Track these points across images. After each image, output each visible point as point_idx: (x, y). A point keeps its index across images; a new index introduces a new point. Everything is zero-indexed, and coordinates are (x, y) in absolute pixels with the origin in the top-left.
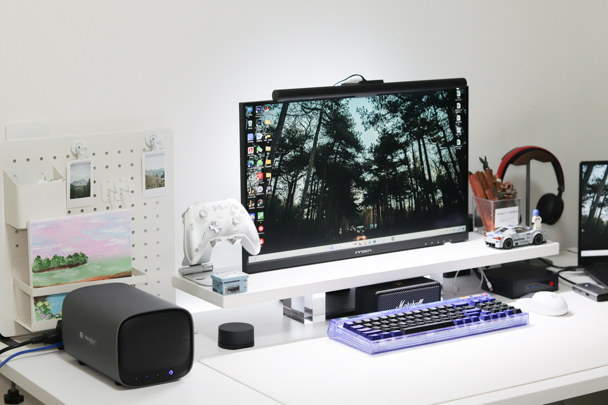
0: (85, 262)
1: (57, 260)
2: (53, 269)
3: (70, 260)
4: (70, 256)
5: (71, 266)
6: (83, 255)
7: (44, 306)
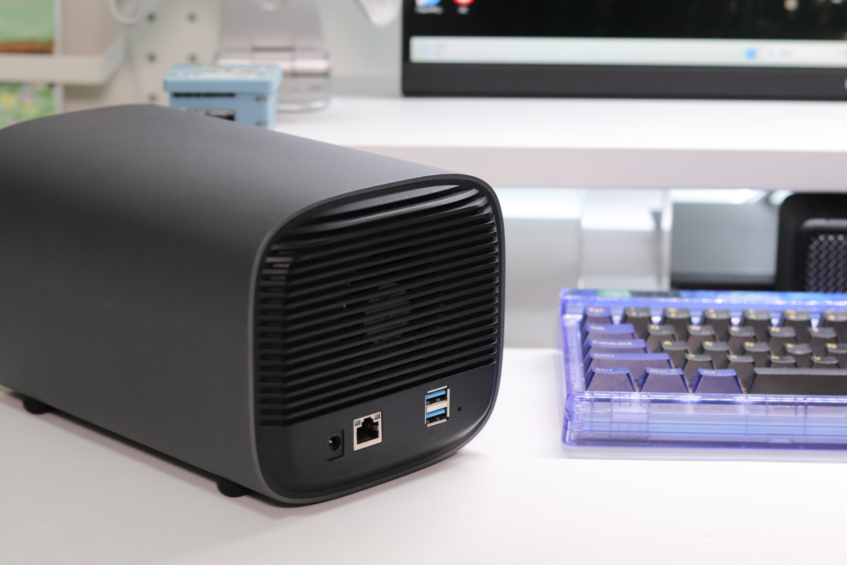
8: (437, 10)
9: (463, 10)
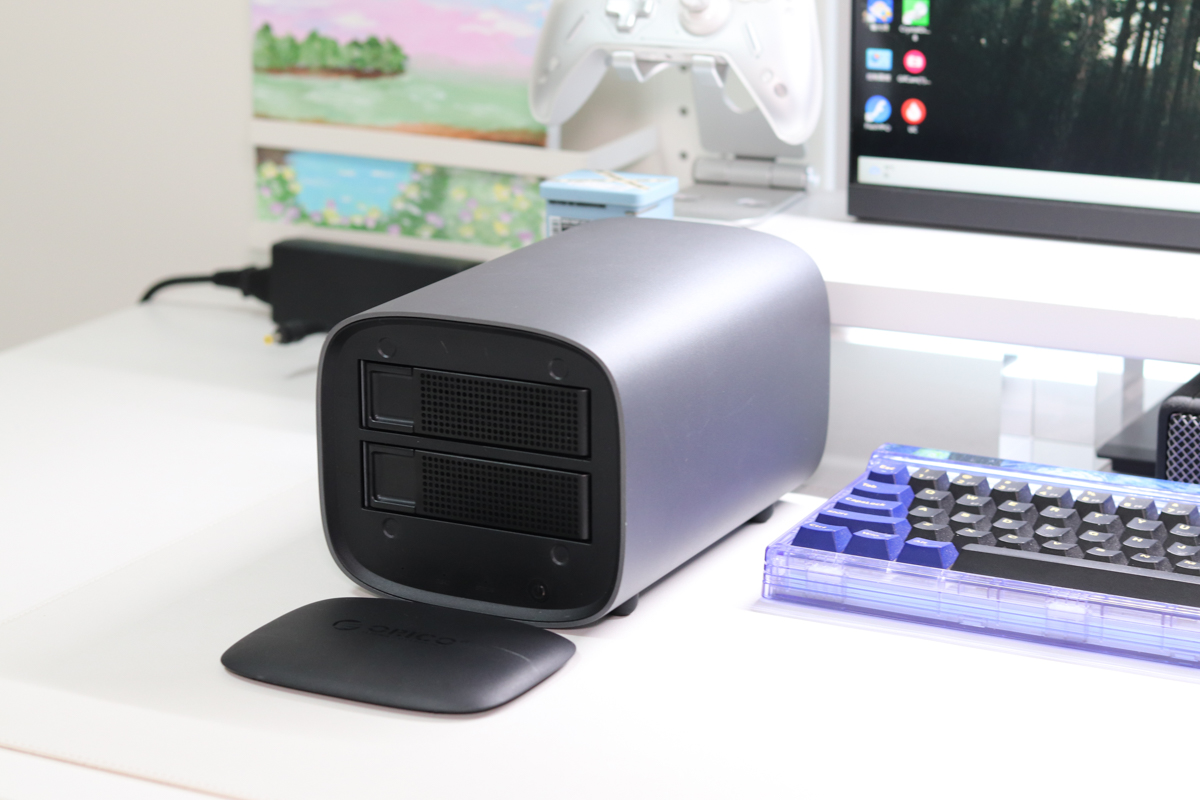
0: (398, 71)
1: (317, 46)
2: (304, 71)
3: (356, 53)
4: (355, 44)
5: (358, 73)
6: (395, 49)
7: (282, 180)
8: (887, 128)
9: (913, 130)
